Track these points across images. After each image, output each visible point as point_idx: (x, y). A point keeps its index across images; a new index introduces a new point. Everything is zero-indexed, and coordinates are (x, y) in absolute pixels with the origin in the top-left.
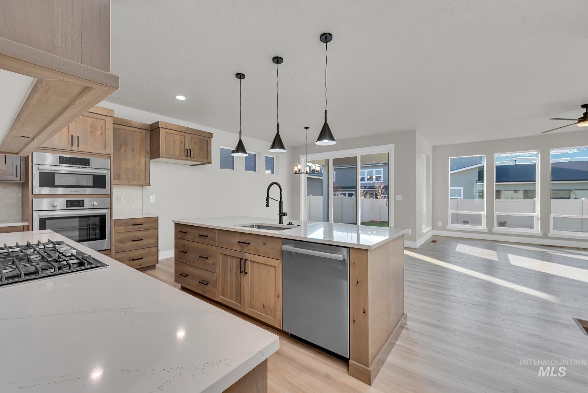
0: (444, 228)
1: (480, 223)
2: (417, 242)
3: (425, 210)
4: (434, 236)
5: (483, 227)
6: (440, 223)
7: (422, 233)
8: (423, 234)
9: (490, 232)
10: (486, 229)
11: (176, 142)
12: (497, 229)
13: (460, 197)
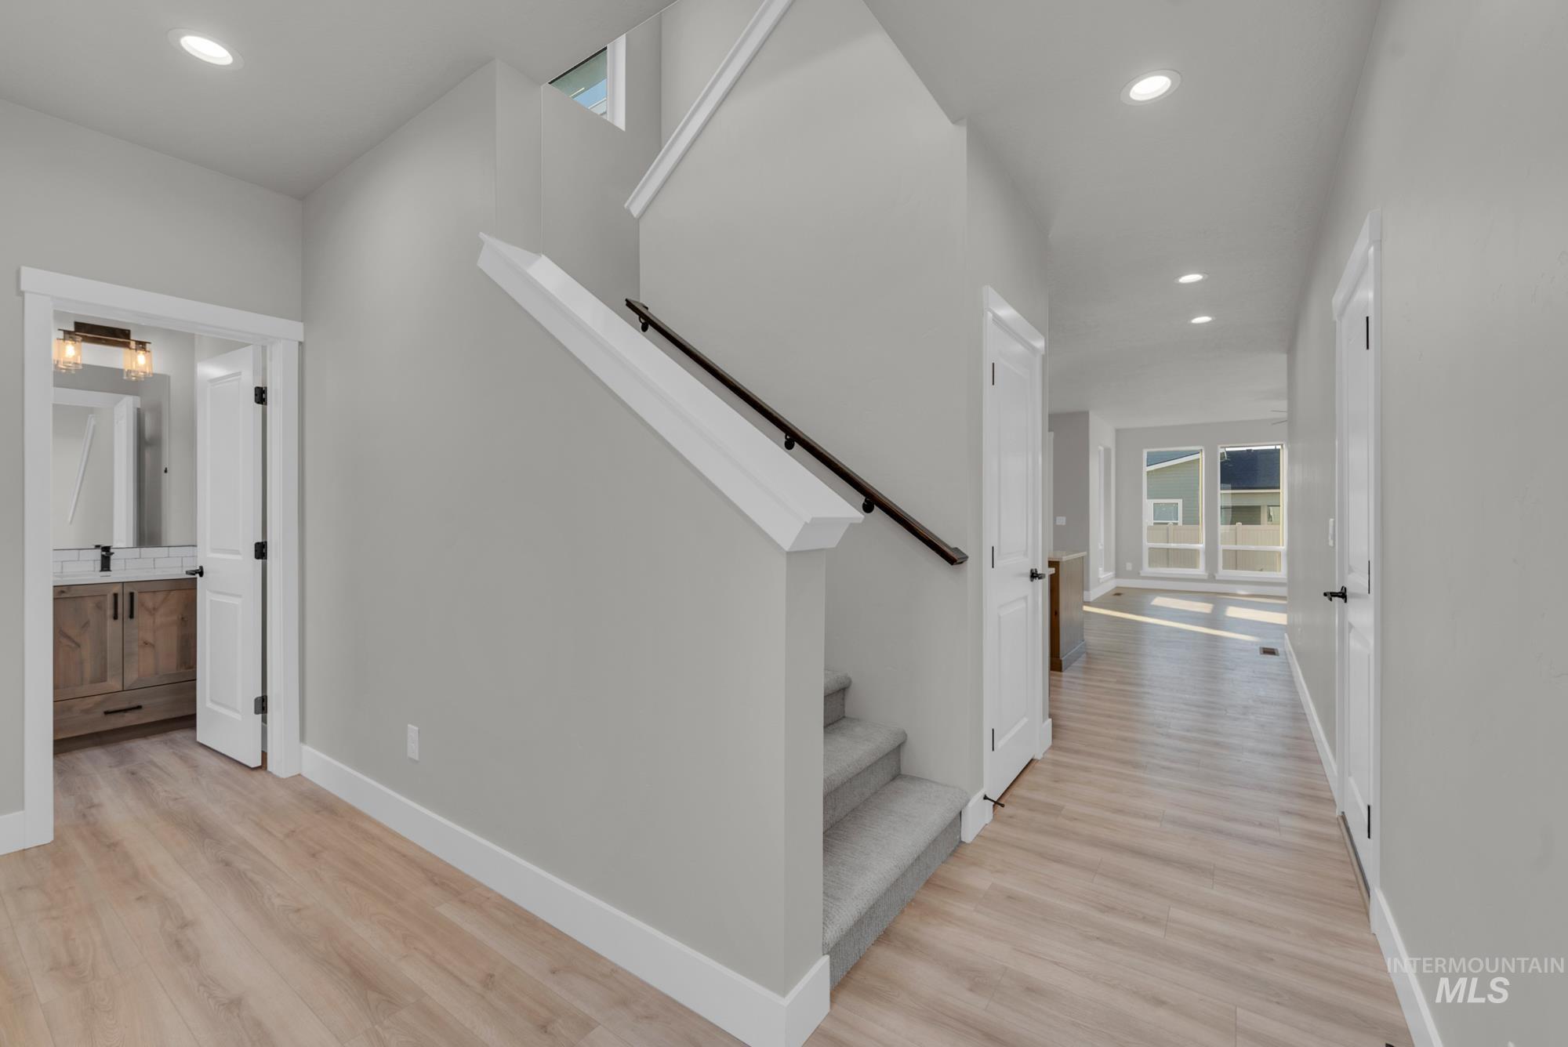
0: (1136, 574)
1: (1194, 565)
2: (1091, 592)
3: (1102, 541)
4: (1117, 587)
5: (1200, 570)
6: (1129, 566)
7: (1099, 579)
8: (1101, 581)
9: (1212, 578)
10: (1204, 573)
12: (1222, 573)
13: (1175, 522)
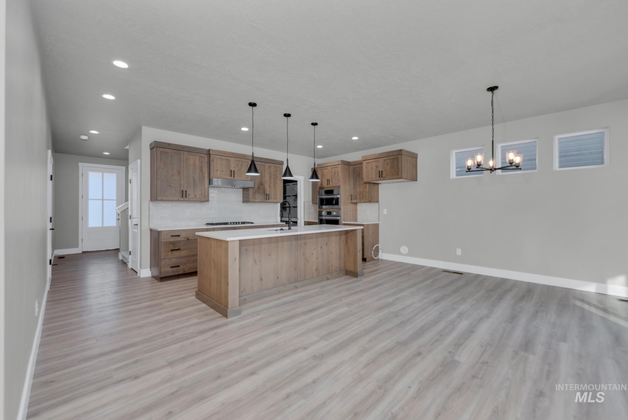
11: (373, 167)
